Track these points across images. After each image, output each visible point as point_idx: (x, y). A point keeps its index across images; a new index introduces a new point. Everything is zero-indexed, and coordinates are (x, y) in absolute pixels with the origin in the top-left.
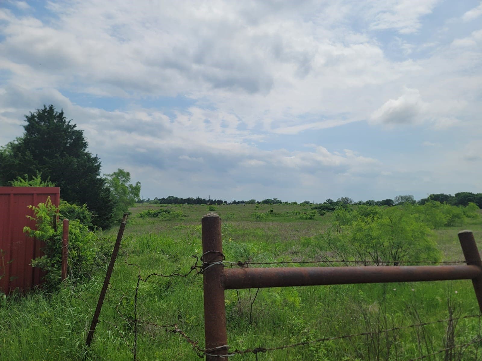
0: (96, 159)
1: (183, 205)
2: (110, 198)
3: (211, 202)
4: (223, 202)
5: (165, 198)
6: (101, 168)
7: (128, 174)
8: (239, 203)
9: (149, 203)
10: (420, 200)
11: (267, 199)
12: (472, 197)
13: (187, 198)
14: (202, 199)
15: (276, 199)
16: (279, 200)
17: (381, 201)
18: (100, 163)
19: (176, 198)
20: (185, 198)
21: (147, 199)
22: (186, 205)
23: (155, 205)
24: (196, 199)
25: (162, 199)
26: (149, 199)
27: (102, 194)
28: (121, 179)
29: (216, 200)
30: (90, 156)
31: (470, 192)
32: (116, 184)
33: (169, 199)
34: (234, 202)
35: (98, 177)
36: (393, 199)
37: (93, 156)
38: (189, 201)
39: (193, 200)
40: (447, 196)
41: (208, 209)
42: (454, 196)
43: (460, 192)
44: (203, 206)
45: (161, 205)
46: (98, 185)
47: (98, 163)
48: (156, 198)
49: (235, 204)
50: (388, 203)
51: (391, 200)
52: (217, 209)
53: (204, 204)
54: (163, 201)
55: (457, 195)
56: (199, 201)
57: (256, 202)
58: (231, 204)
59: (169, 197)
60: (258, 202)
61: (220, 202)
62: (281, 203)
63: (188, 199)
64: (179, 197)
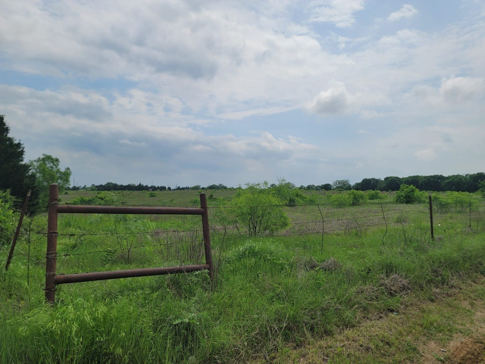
0: (19, 145)
1: (122, 192)
2: (36, 184)
3: (154, 188)
4: (167, 188)
5: (104, 184)
6: (24, 153)
7: (57, 160)
8: (183, 189)
9: (85, 190)
10: (354, 184)
11: (213, 185)
12: (398, 180)
13: (127, 184)
14: (144, 185)
15: (222, 184)
16: (225, 186)
17: (321, 185)
18: (23, 149)
19: (116, 185)
20: (125, 185)
21: (82, 186)
22: (126, 192)
23: (92, 192)
24: (137, 185)
25: (100, 185)
26: (85, 186)
27: (26, 181)
28: (49, 165)
29: (160, 186)
30: (13, 142)
31: (397, 176)
32: (43, 170)
33: (107, 185)
34: (179, 189)
35: (23, 163)
36: (331, 184)
37: (16, 142)
38: (130, 188)
39: (133, 186)
40: (378, 180)
41: (148, 196)
42: (384, 180)
43: (388, 176)
44: (144, 192)
45: (98, 192)
46: (22, 171)
47: (21, 149)
48: (93, 185)
49: (179, 190)
50: (327, 187)
51: (329, 185)
52: (158, 196)
53: (146, 190)
54: (101, 188)
55: (386, 179)
56: (140, 188)
57: (201, 188)
58: (174, 190)
59: (108, 183)
60: (203, 188)
61: (163, 188)
62: (225, 188)
63: (129, 185)
64: (119, 183)
